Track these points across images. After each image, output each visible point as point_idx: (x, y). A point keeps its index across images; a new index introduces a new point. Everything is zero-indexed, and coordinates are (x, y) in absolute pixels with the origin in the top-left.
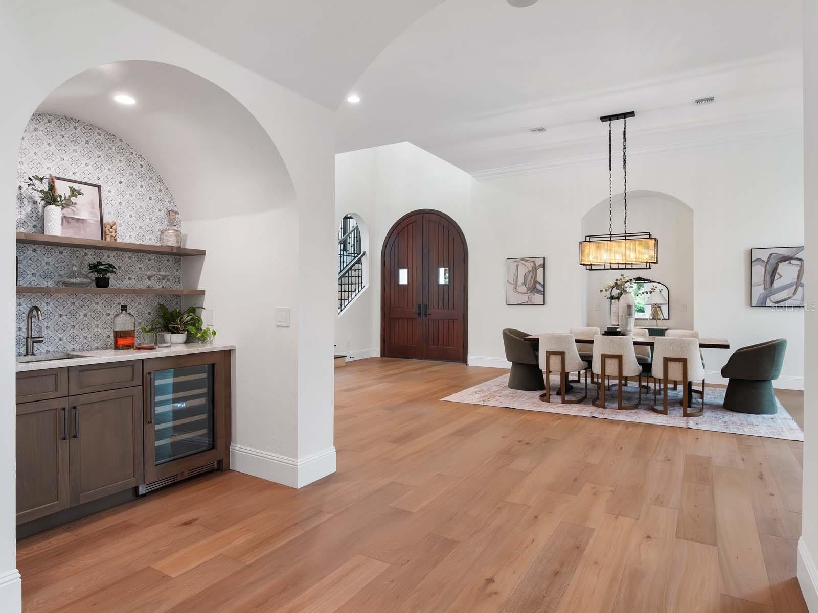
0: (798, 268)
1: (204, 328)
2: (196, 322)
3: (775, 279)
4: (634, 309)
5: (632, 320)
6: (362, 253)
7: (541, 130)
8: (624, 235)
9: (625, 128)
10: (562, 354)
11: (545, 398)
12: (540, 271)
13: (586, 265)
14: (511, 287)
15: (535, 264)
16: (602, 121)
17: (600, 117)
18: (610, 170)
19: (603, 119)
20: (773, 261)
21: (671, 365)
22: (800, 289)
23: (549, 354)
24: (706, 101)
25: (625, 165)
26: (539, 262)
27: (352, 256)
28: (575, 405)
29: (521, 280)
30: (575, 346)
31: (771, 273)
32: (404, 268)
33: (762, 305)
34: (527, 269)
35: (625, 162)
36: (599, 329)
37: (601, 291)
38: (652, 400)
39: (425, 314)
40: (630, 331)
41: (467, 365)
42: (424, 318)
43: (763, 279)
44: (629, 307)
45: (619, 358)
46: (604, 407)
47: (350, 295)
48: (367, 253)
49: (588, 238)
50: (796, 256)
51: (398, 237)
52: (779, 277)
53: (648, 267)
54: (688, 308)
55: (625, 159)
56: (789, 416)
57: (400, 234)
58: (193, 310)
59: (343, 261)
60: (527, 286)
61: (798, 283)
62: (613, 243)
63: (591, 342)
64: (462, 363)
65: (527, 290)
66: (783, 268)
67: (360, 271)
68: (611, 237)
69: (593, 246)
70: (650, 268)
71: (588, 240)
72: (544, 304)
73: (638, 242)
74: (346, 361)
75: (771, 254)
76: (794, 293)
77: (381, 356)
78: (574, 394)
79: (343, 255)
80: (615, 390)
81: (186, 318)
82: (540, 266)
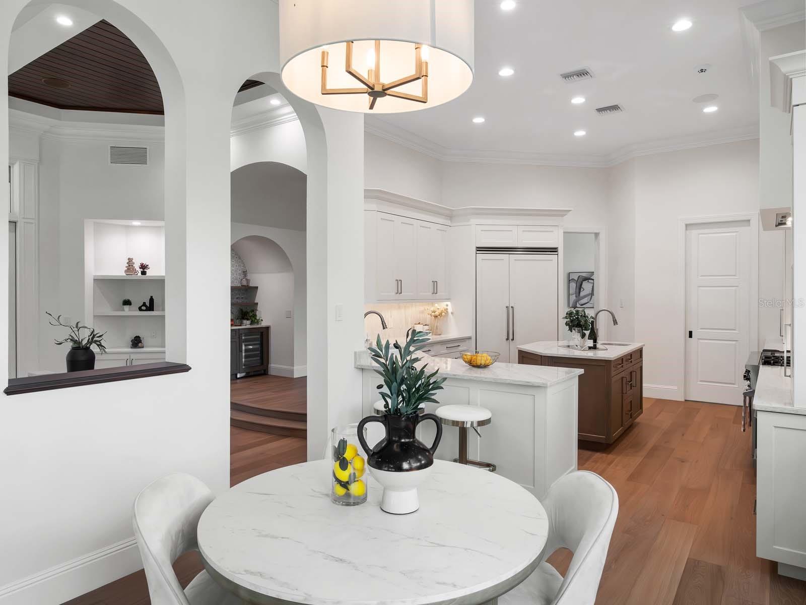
1: (258, 318)
2: (255, 316)
58: (253, 311)
81: (251, 314)
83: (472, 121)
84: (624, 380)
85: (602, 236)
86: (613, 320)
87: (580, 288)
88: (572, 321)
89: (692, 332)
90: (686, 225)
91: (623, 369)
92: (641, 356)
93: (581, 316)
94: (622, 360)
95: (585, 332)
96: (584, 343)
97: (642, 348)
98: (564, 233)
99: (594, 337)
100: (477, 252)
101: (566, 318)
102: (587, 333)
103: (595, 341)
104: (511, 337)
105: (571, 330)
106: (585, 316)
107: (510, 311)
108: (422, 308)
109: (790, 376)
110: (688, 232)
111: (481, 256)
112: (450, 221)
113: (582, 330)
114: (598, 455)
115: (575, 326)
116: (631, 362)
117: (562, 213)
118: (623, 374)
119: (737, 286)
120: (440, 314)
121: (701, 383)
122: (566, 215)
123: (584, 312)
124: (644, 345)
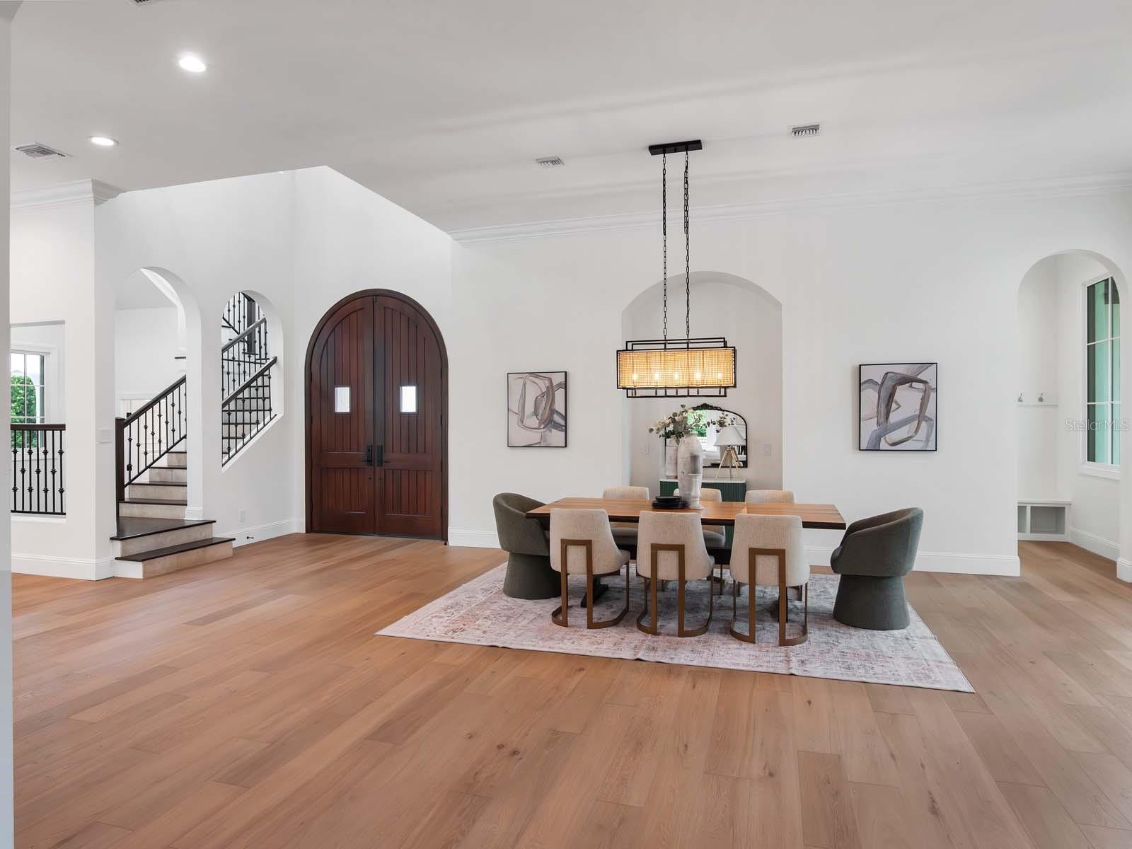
0: (921, 395)
3: (892, 410)
4: (701, 464)
5: (698, 480)
6: (271, 360)
7: (556, 161)
8: (685, 341)
9: (687, 167)
10: (588, 544)
11: (559, 617)
12: (559, 394)
13: (627, 389)
14: (514, 419)
15: (551, 383)
16: (652, 154)
17: (648, 145)
18: (665, 234)
19: (655, 149)
20: (889, 384)
21: (761, 561)
22: (924, 424)
23: (565, 544)
24: (808, 131)
25: (687, 227)
26: (558, 379)
27: (261, 363)
28: (609, 629)
29: (530, 408)
30: (608, 528)
31: (886, 402)
32: (343, 385)
33: (875, 448)
34: (539, 390)
35: (687, 222)
36: (647, 489)
37: (651, 430)
38: (729, 608)
39: (378, 461)
40: (696, 497)
41: (446, 544)
42: (377, 468)
43: (876, 411)
44: (694, 458)
45: (680, 549)
46: (655, 633)
47: (247, 431)
48: (280, 360)
49: (630, 344)
50: (919, 377)
51: (333, 333)
52: (896, 406)
53: (723, 394)
54: (774, 451)
55: (687, 216)
56: (928, 632)
57: (336, 329)
59: (245, 372)
60: (539, 417)
61: (921, 417)
62: (669, 354)
63: (635, 520)
64: (438, 541)
65: (540, 423)
66: (902, 393)
67: (266, 389)
68: (665, 344)
69: (639, 358)
70: (725, 396)
71: (629, 348)
72: (566, 446)
73: (708, 354)
74: (234, 546)
75: (887, 373)
76: (916, 431)
77: (307, 532)
78: (610, 603)
79: (244, 362)
80: (673, 590)
82: (559, 386)
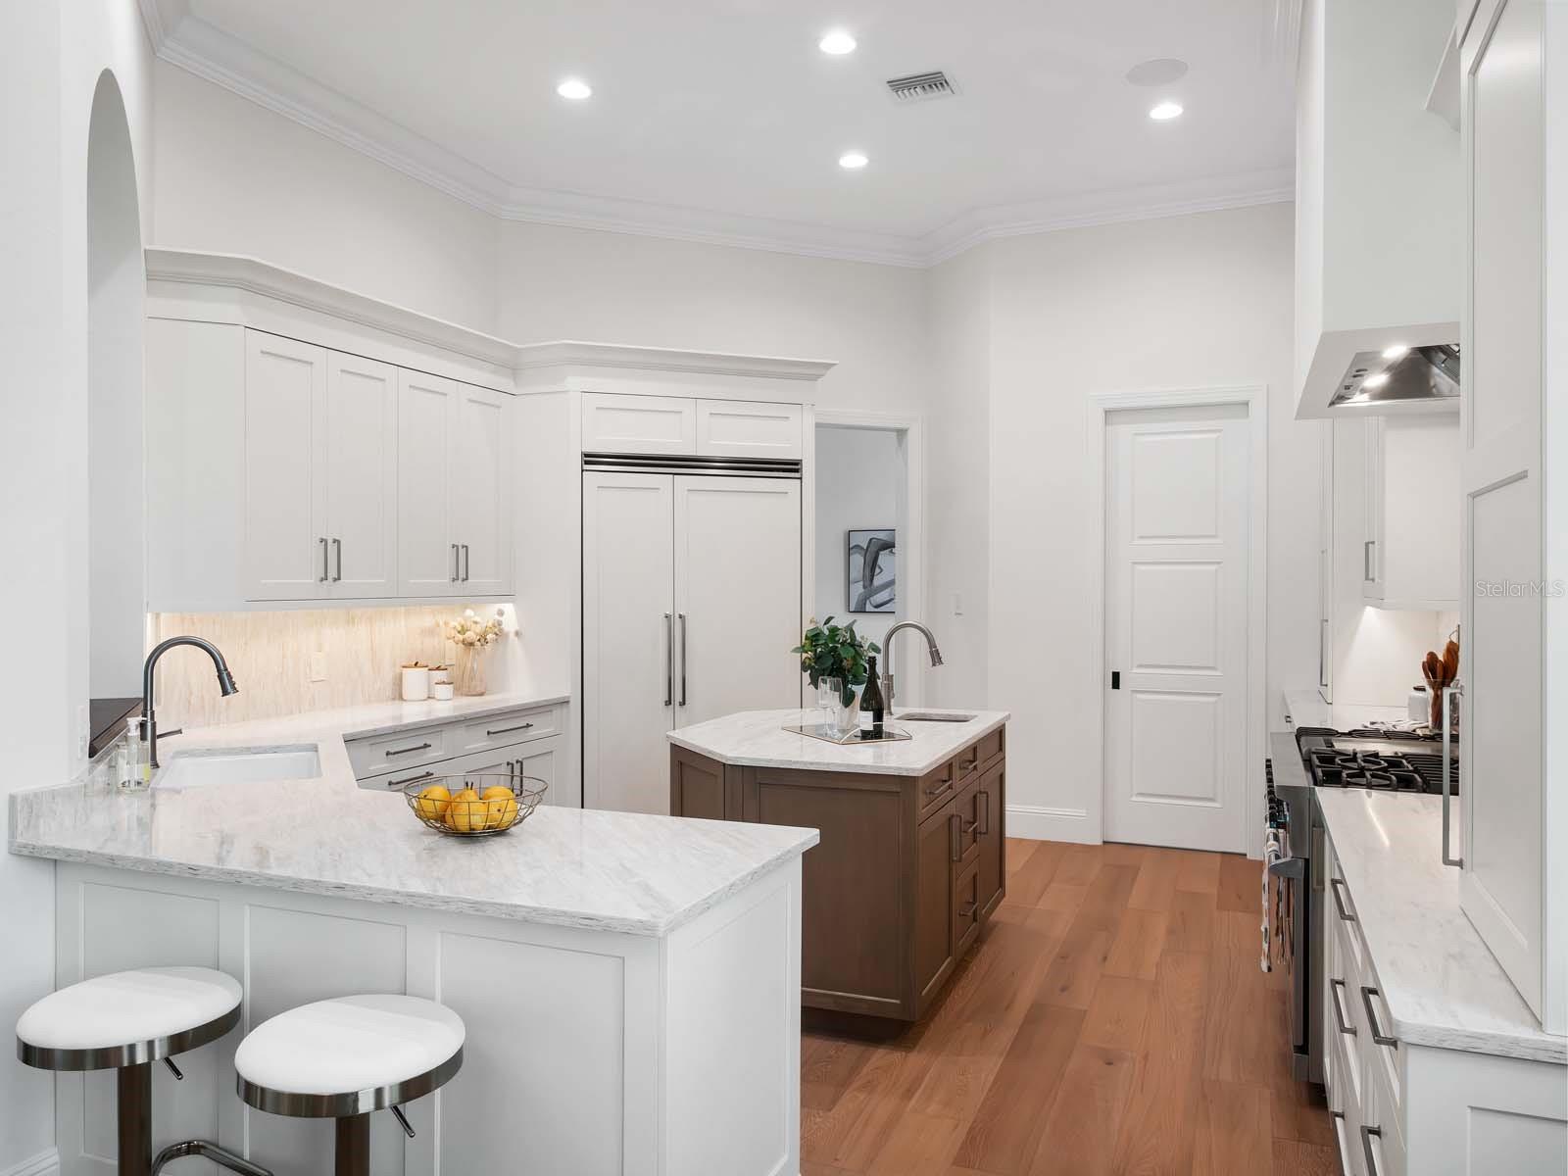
83: (554, 91)
84: (955, 822)
85: (914, 438)
86: (931, 653)
87: (872, 566)
88: (818, 658)
89: (1118, 673)
90: (1107, 412)
91: (949, 794)
92: (1001, 747)
93: (843, 644)
94: (948, 770)
95: (854, 688)
96: (850, 718)
97: (1004, 725)
98: (818, 425)
99: (876, 704)
100: (586, 467)
101: (802, 649)
102: (859, 690)
103: (878, 717)
104: (678, 697)
105: (815, 683)
106: (852, 645)
107: (676, 632)
108: (428, 621)
109: (1460, 864)
110: (1109, 428)
111: (595, 478)
112: (512, 383)
113: (845, 683)
114: (881, 1057)
115: (827, 673)
116: (975, 768)
117: (811, 372)
118: (951, 809)
119: (1218, 563)
120: (483, 639)
121: (1141, 799)
122: (819, 376)
123: (852, 632)
124: (1008, 717)
